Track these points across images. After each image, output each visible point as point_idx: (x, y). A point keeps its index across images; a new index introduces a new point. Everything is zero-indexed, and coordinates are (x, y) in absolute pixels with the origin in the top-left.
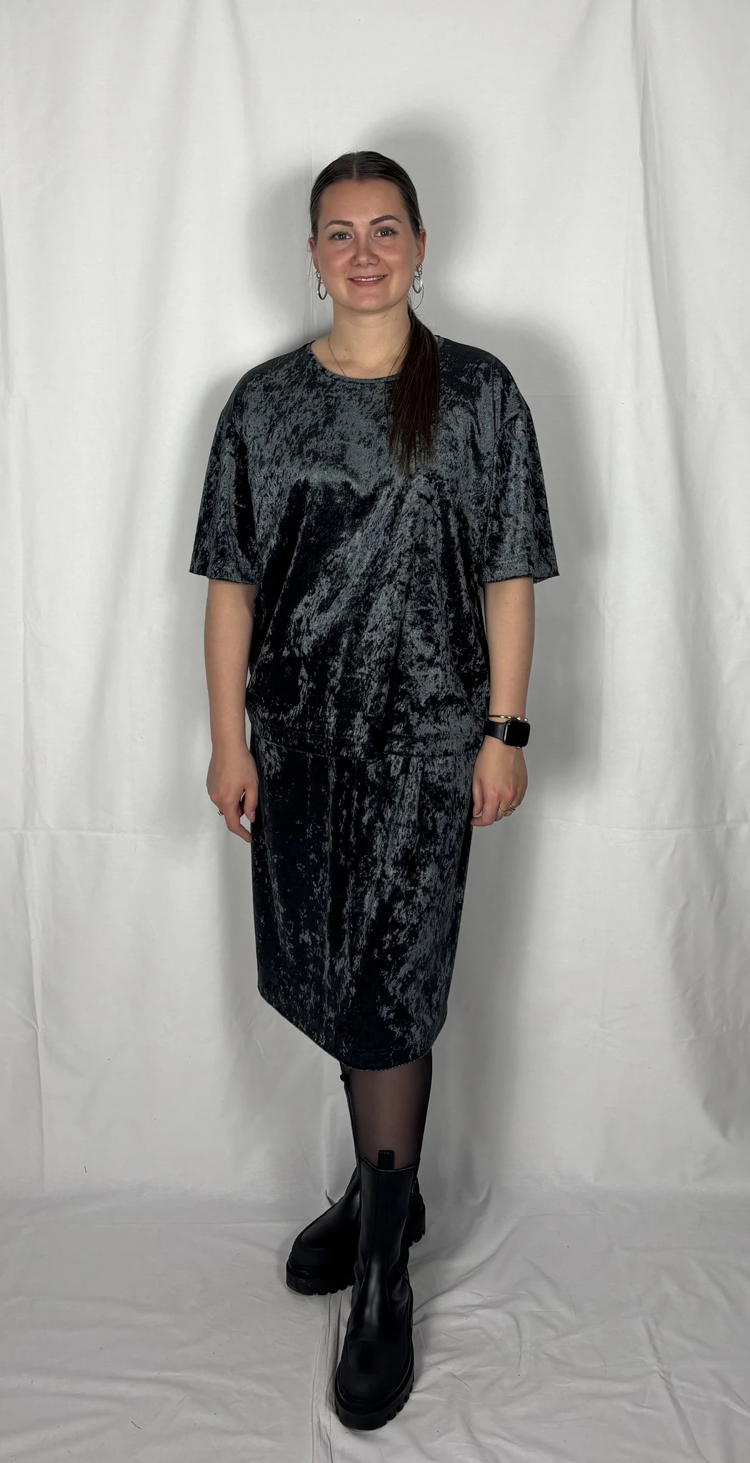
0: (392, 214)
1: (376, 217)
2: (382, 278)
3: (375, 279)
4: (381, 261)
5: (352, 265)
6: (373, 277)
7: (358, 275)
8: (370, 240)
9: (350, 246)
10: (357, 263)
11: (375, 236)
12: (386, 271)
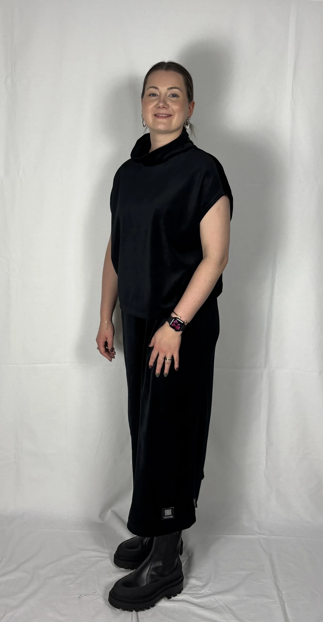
0: (177, 86)
1: (170, 87)
2: (170, 116)
3: (166, 115)
4: (170, 108)
5: (156, 108)
6: (165, 115)
7: (158, 113)
8: (166, 97)
9: (157, 99)
10: (158, 106)
11: (169, 96)
12: (171, 113)
